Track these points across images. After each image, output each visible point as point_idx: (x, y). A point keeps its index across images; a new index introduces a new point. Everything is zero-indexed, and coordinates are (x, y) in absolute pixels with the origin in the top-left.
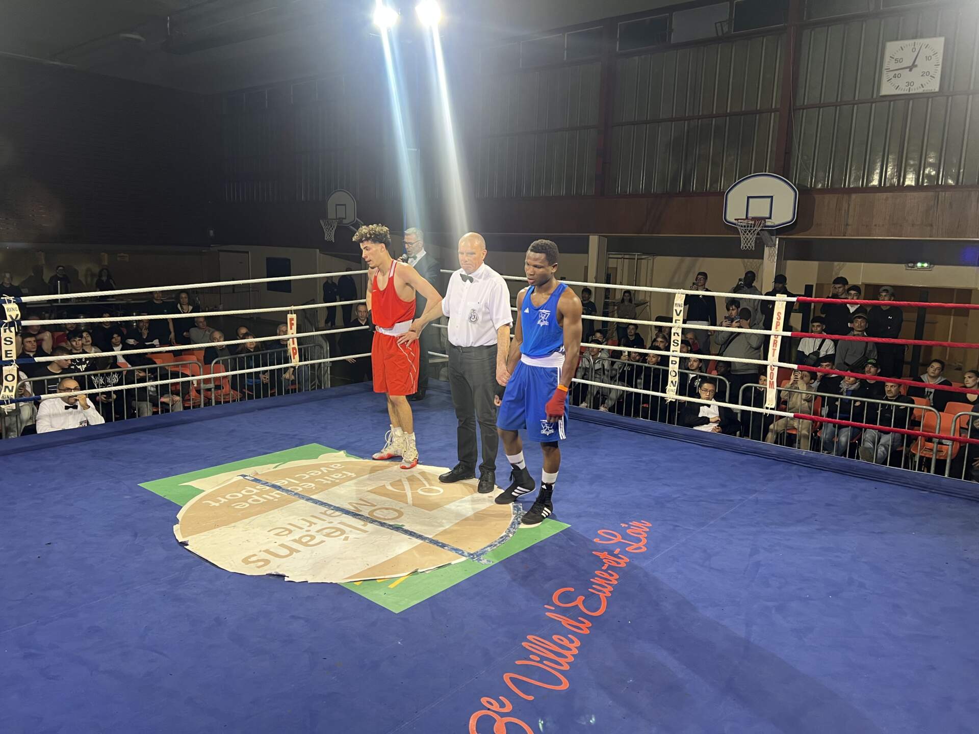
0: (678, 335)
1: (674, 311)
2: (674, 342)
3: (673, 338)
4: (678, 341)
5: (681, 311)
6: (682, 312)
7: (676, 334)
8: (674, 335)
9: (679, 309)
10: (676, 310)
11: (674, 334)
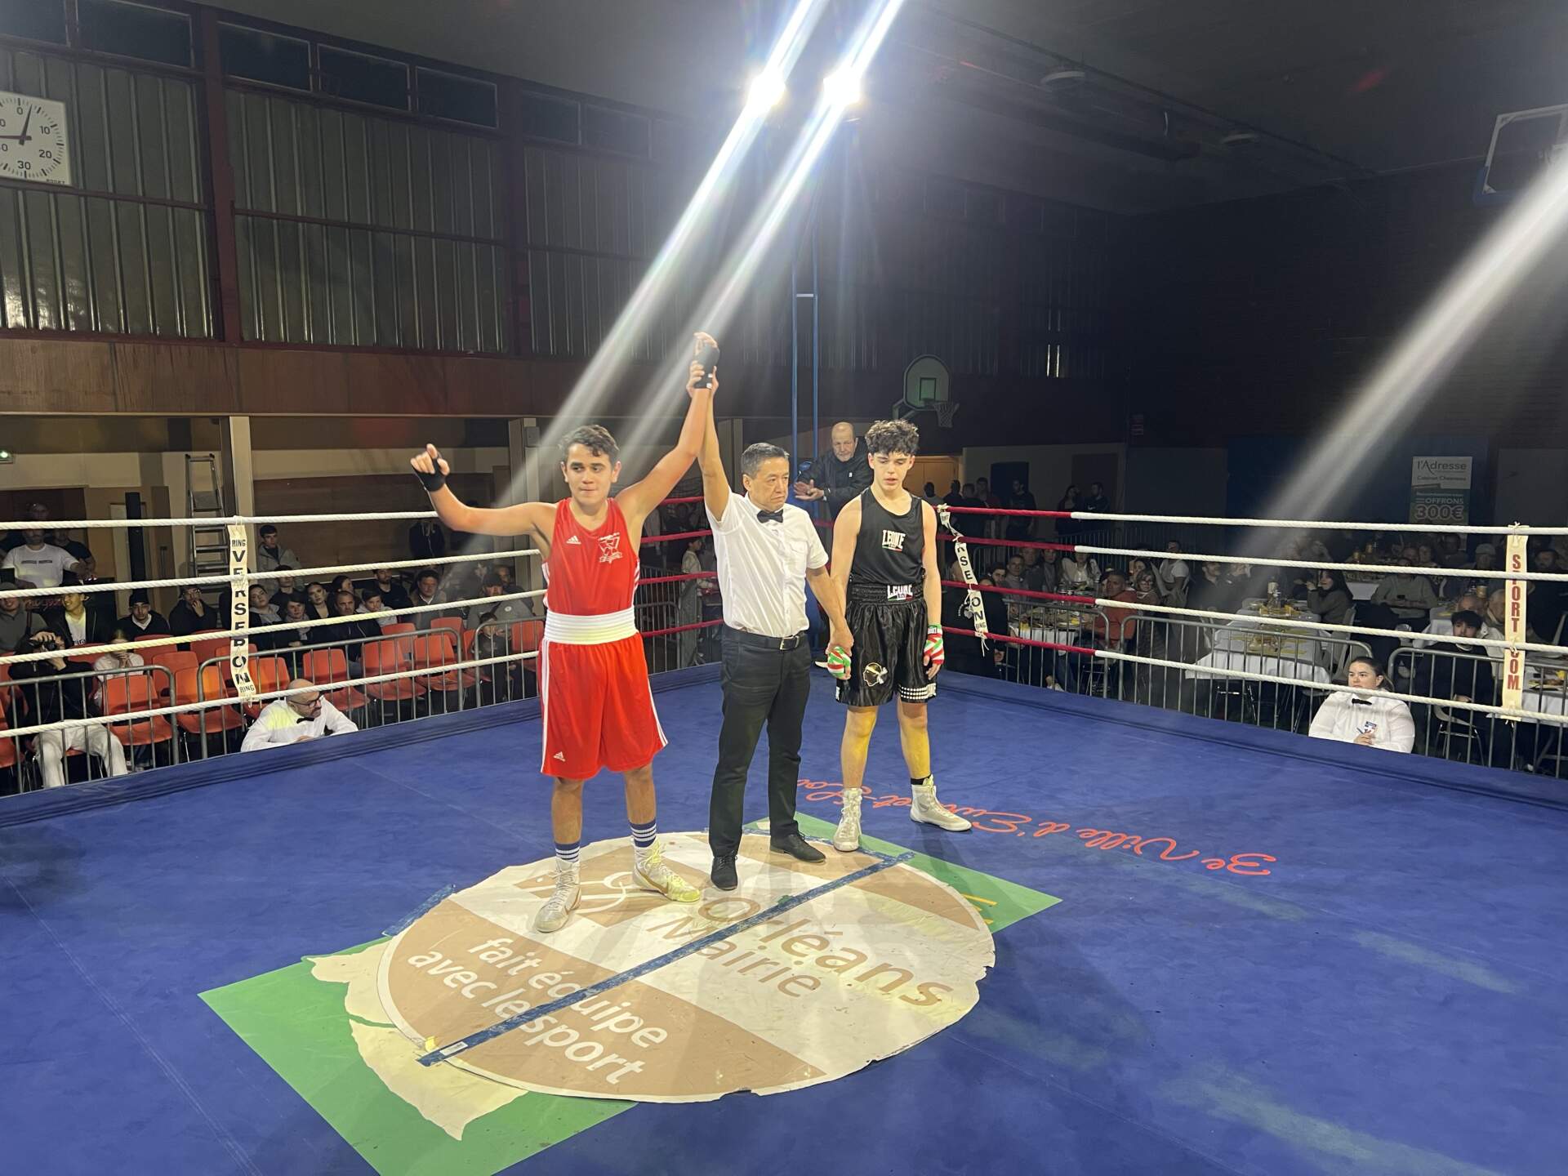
0: (244, 595)
1: (232, 555)
2: (237, 607)
3: (235, 601)
4: (243, 605)
5: (243, 552)
6: (246, 553)
7: (240, 594)
8: (237, 596)
9: (239, 550)
10: (235, 553)
11: (237, 593)
